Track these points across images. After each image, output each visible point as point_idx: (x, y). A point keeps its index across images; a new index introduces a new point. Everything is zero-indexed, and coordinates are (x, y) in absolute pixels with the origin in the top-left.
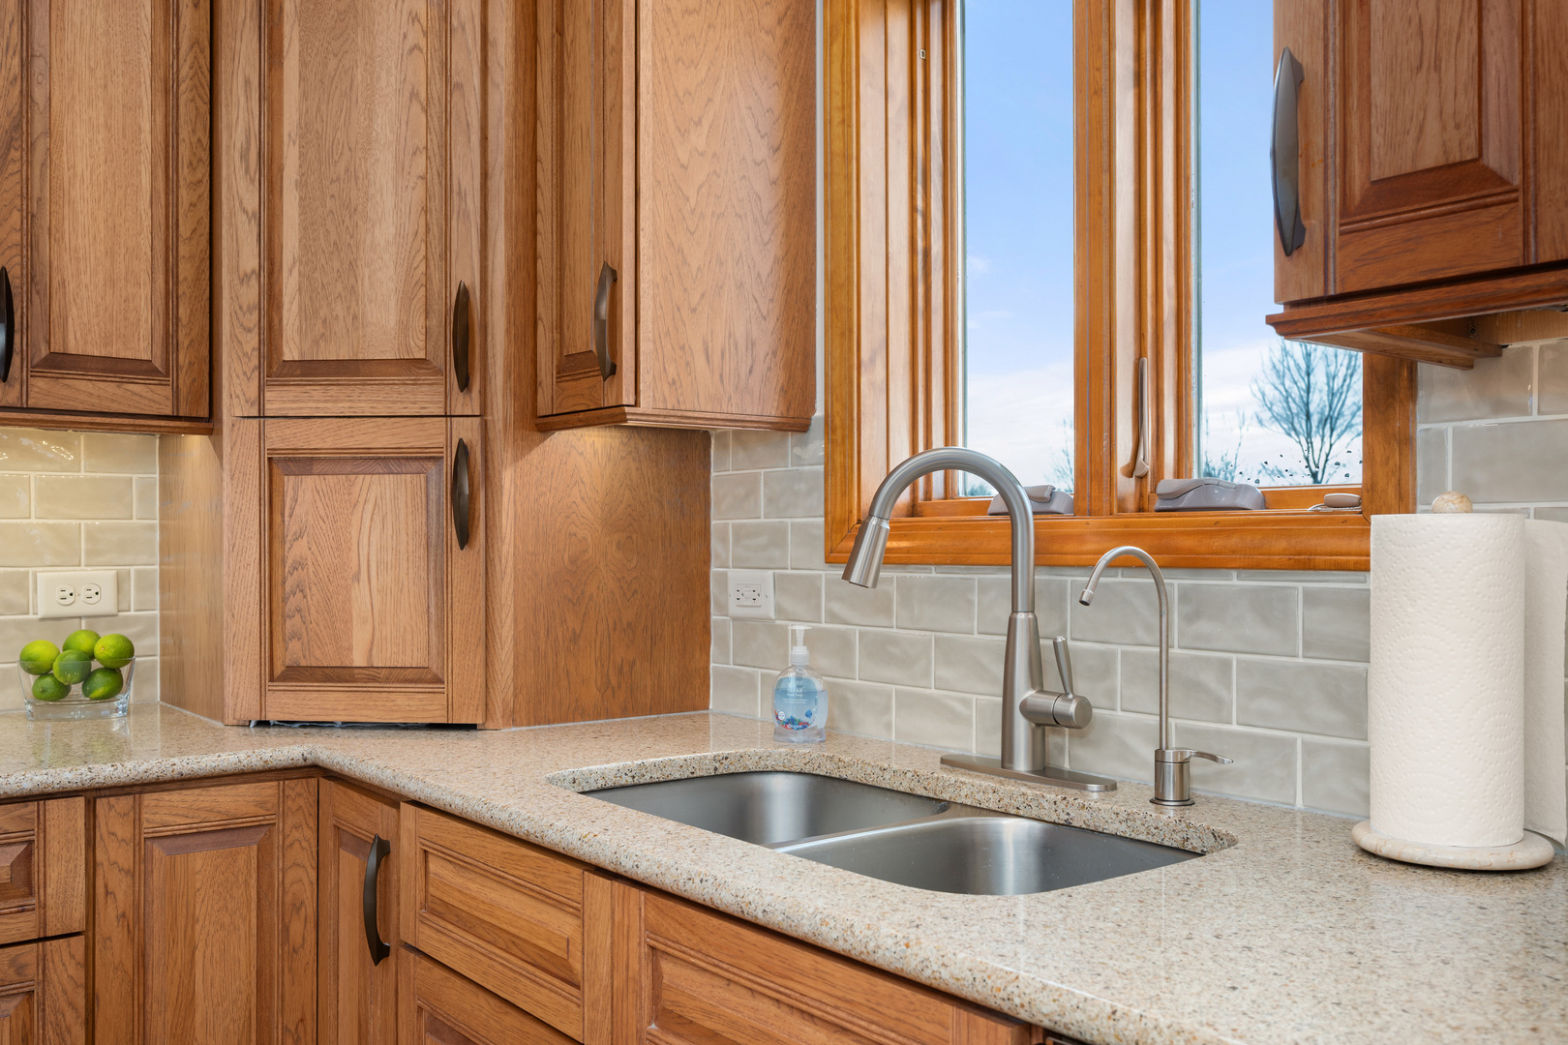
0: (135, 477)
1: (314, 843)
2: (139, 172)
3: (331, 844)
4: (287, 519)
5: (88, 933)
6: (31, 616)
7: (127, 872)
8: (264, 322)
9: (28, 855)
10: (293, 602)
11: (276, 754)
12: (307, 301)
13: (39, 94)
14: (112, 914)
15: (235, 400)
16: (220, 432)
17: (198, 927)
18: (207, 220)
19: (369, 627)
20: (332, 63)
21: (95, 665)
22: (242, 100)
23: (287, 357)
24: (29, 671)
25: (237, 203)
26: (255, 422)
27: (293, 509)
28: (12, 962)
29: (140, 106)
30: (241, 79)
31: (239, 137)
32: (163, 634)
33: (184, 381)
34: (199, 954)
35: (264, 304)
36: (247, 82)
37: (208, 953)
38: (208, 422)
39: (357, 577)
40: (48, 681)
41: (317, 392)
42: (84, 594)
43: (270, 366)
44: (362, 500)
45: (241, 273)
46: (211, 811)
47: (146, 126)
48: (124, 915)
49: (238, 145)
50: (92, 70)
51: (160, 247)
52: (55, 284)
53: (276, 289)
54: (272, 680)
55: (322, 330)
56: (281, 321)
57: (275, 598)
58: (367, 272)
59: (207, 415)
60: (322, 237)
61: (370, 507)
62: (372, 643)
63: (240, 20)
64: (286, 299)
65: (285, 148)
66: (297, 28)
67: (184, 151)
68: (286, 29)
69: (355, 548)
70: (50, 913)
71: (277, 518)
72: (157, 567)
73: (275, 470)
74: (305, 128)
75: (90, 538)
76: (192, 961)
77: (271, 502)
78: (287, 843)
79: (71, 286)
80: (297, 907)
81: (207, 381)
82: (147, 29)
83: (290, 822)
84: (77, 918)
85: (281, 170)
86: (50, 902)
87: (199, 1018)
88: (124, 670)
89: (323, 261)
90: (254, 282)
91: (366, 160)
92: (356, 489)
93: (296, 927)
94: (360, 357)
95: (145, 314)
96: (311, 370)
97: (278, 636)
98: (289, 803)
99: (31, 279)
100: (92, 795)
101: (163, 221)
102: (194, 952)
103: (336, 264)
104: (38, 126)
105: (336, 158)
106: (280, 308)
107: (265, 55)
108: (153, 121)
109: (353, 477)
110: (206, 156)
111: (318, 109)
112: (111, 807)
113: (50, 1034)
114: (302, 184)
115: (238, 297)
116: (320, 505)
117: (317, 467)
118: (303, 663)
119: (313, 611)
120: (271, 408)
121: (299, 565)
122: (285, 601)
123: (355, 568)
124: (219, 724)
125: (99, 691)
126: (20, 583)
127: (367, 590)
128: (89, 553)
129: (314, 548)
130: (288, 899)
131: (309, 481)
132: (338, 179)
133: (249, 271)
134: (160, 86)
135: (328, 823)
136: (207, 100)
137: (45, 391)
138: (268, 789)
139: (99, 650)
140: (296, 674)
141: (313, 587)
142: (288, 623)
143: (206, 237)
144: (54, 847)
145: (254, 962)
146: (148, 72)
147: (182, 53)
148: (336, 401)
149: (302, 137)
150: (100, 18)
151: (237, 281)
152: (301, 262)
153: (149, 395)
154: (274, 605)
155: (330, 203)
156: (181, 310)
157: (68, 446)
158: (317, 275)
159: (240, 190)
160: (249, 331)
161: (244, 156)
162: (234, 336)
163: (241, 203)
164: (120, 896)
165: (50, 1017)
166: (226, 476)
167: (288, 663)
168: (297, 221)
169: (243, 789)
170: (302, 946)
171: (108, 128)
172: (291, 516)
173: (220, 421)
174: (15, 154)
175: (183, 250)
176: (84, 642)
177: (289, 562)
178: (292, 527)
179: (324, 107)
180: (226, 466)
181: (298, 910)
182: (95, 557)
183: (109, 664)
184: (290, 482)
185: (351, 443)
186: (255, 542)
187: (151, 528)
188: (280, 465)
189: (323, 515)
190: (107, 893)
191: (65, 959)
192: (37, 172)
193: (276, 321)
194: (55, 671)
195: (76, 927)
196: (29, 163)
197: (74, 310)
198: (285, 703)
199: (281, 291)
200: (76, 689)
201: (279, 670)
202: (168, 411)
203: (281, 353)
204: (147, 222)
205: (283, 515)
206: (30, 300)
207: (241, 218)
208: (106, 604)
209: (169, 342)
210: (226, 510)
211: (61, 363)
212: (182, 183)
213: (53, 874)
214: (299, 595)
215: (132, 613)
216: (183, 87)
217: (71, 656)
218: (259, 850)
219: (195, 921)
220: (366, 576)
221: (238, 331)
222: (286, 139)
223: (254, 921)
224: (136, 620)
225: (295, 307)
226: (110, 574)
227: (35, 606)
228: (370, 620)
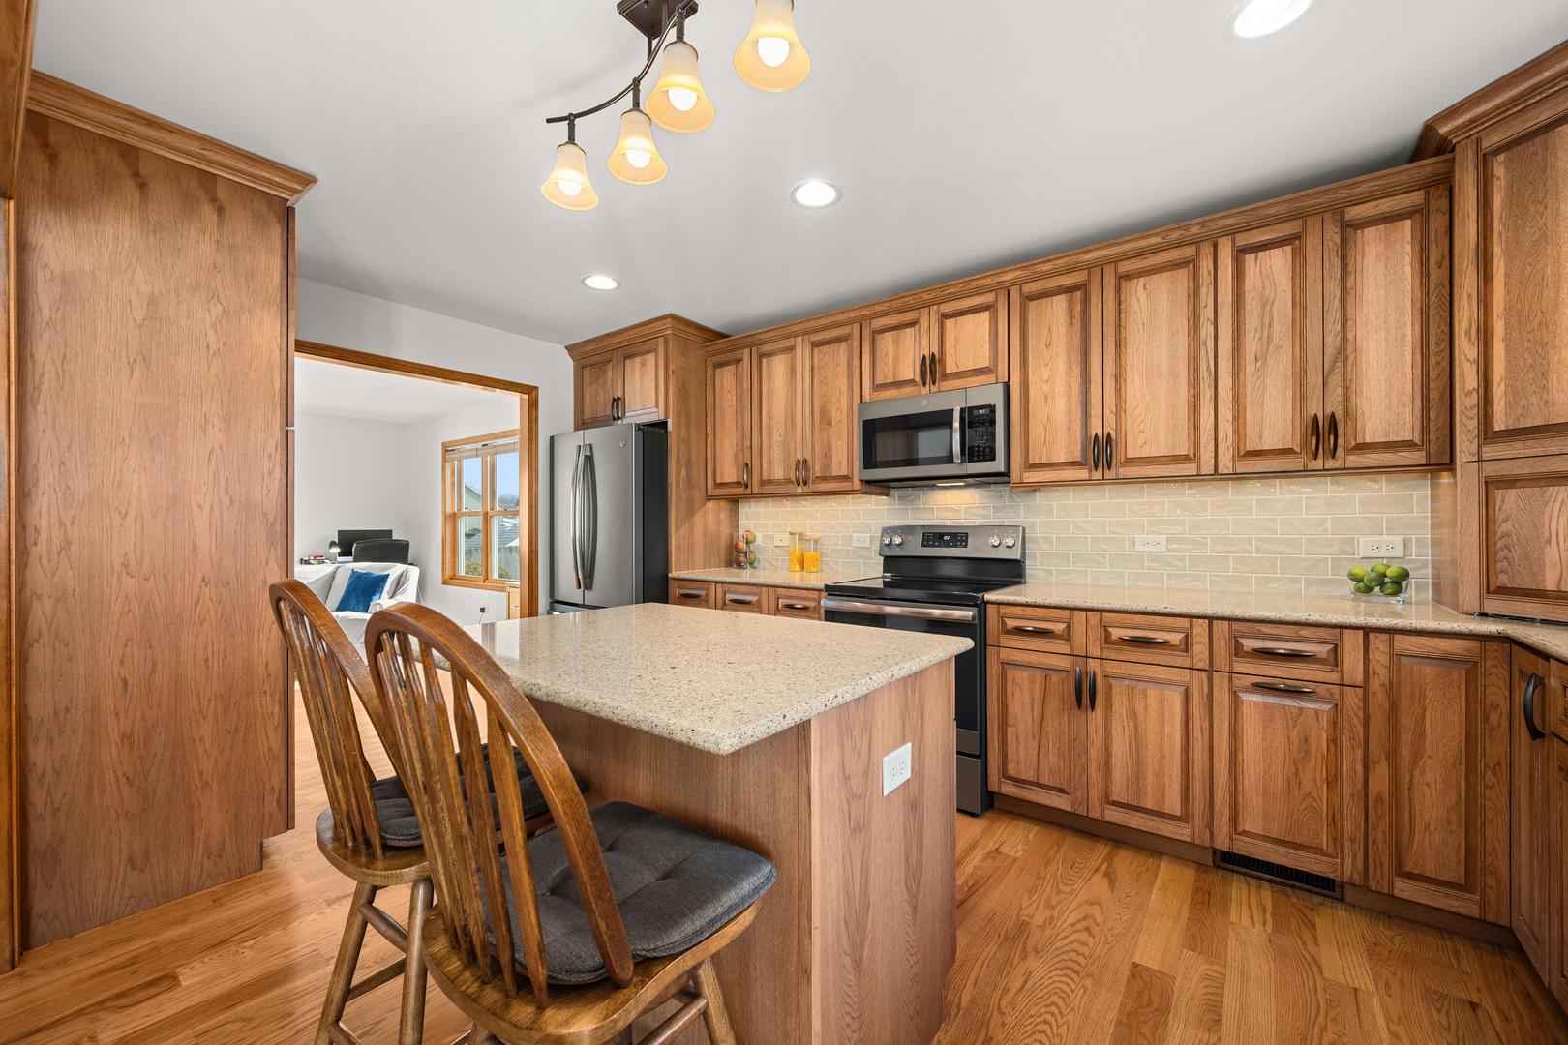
0: (1415, 493)
1: (1507, 677)
2: (1405, 355)
3: (1517, 678)
4: (1497, 512)
5: (1365, 686)
6: (1356, 557)
7: (1386, 667)
8: (1482, 413)
9: (1335, 649)
10: (1501, 555)
11: (1477, 628)
12: (1511, 398)
13: (1350, 336)
14: (1377, 682)
15: (1463, 454)
16: (1455, 469)
17: (1427, 700)
18: (1448, 368)
19: (1558, 570)
20: (1528, 270)
21: (1387, 580)
22: (1467, 306)
23: (1497, 428)
24: (1352, 579)
25: (1463, 357)
26: (1476, 464)
27: (1501, 507)
28: (1328, 690)
29: (1406, 325)
30: (1465, 296)
31: (1465, 324)
32: (1432, 568)
33: (1433, 447)
34: (1428, 713)
35: (1482, 404)
36: (1470, 296)
37: (1434, 714)
38: (1450, 466)
39: (1549, 542)
40: (1362, 584)
41: (1518, 445)
42: (1385, 547)
43: (1486, 434)
44: (1552, 500)
45: (1466, 391)
46: (1435, 648)
47: (1409, 332)
48: (1384, 684)
49: (1464, 329)
50: (1377, 317)
51: (1418, 387)
52: (1359, 414)
53: (1490, 395)
54: (1488, 592)
55: (1521, 412)
56: (1493, 411)
57: (1490, 551)
58: (1555, 376)
59: (1448, 462)
60: (1521, 364)
61: (1558, 504)
62: (1561, 578)
63: (1465, 267)
64: (1496, 400)
65: (1495, 322)
66: (1503, 260)
67: (1433, 339)
68: (1495, 262)
69: (1547, 526)
70: (1346, 675)
71: (1491, 511)
72: (1429, 536)
73: (1490, 487)
74: (1508, 311)
75: (1387, 522)
76: (1424, 715)
77: (1487, 502)
78: (1487, 673)
79: (1367, 414)
80: (1495, 707)
81: (1448, 445)
82: (1409, 288)
83: (1489, 663)
84: (1359, 679)
85: (1492, 334)
86: (1345, 671)
87: (1428, 742)
88: (1404, 583)
89: (1522, 375)
90: (1475, 394)
91: (1554, 315)
92: (1548, 494)
93: (1494, 717)
94: (1550, 422)
95: (1409, 419)
96: (1512, 434)
97: (1491, 571)
98: (1488, 653)
99: (1347, 413)
100: (1367, 631)
101: (1420, 374)
102: (1424, 711)
103: (1532, 376)
104: (1350, 349)
105: (1531, 319)
106: (1492, 405)
107: (1481, 280)
108: (1413, 329)
109: (1545, 488)
110: (1447, 337)
111: (1518, 296)
112: (1377, 637)
113: (1346, 724)
114: (1507, 338)
115: (1466, 402)
116: (1520, 504)
117: (1517, 485)
118: (1509, 586)
119: (1516, 559)
120: (1485, 456)
121: (1507, 535)
122: (1496, 553)
123: (1547, 535)
124: (1455, 612)
125: (1389, 591)
126: (1351, 542)
127: (1557, 550)
128: (1387, 529)
129: (1516, 526)
130: (1488, 701)
131: (1512, 492)
132: (1533, 330)
133: (1471, 389)
134: (1418, 312)
135: (1516, 667)
136: (1447, 309)
137: (1353, 460)
138: (1474, 644)
139: (1388, 572)
140: (1503, 591)
141: (1516, 547)
142: (1499, 565)
143: (1448, 376)
144: (1347, 648)
145: (1464, 726)
146: (1410, 308)
147: (1431, 292)
148: (1533, 448)
149: (1506, 314)
150: (1382, 292)
151: (1463, 396)
152: (1506, 379)
153: (1412, 456)
154: (1490, 555)
155: (1526, 345)
156: (1431, 414)
157: (1376, 481)
158: (1518, 383)
159: (1466, 350)
160: (1472, 418)
161: (1468, 333)
162: (1462, 422)
163: (1466, 357)
164: (1382, 676)
165: (1346, 717)
166: (1458, 491)
167: (1498, 585)
168: (1504, 358)
169: (1456, 641)
170: (1499, 727)
171: (1387, 340)
172: (1500, 510)
173: (1455, 464)
174: (1338, 364)
175: (1432, 385)
176: (1381, 569)
177: (1499, 533)
178: (1500, 516)
179: (1522, 295)
180: (1459, 487)
181: (1496, 709)
182: (1390, 531)
183: (1395, 579)
184: (1499, 493)
185: (1544, 470)
186: (1476, 524)
187: (1426, 517)
188: (1492, 485)
189: (1523, 508)
190: (1375, 673)
191: (1353, 698)
192: (1349, 369)
193: (1490, 412)
194: (1365, 580)
195: (1358, 684)
196: (1345, 366)
197: (1369, 424)
198: (1494, 605)
199: (1493, 396)
200: (1377, 589)
201: (1492, 588)
202: (1424, 463)
203: (1493, 427)
204: (1410, 377)
205: (1495, 510)
206: (1346, 423)
207: (1466, 364)
208: (1399, 552)
209: (1425, 429)
210: (1459, 508)
211: (1362, 447)
212: (1431, 353)
213: (1347, 659)
214: (1506, 551)
215: (1413, 557)
216: (1431, 308)
217: (1373, 575)
218: (1467, 673)
219: (1425, 697)
220: (1555, 541)
221: (1465, 420)
222: (1495, 317)
223: (1464, 706)
224: (1415, 561)
225: (1502, 403)
226: (1401, 538)
227: (1358, 552)
228: (1559, 565)
